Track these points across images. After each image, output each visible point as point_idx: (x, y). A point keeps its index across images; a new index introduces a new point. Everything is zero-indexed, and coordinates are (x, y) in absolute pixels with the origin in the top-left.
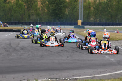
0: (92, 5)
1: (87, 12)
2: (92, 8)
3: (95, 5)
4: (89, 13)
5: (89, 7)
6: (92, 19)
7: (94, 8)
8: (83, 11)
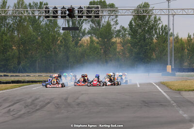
0: (186, 46)
1: (180, 55)
2: (186, 51)
3: (190, 46)
4: (182, 56)
5: (182, 49)
6: (186, 64)
7: (188, 50)
8: (174, 54)
